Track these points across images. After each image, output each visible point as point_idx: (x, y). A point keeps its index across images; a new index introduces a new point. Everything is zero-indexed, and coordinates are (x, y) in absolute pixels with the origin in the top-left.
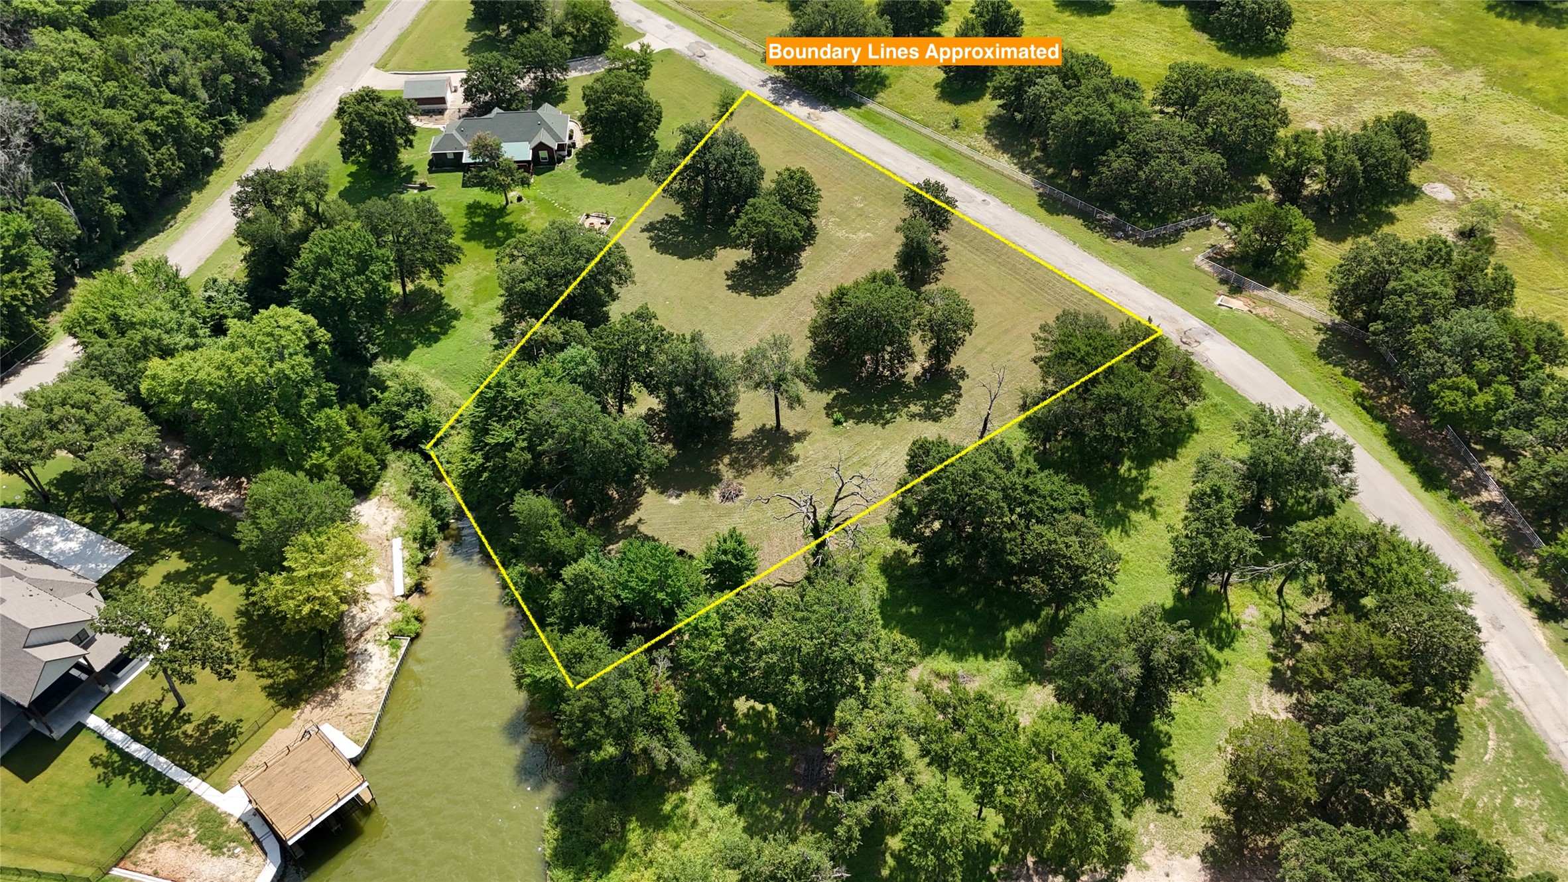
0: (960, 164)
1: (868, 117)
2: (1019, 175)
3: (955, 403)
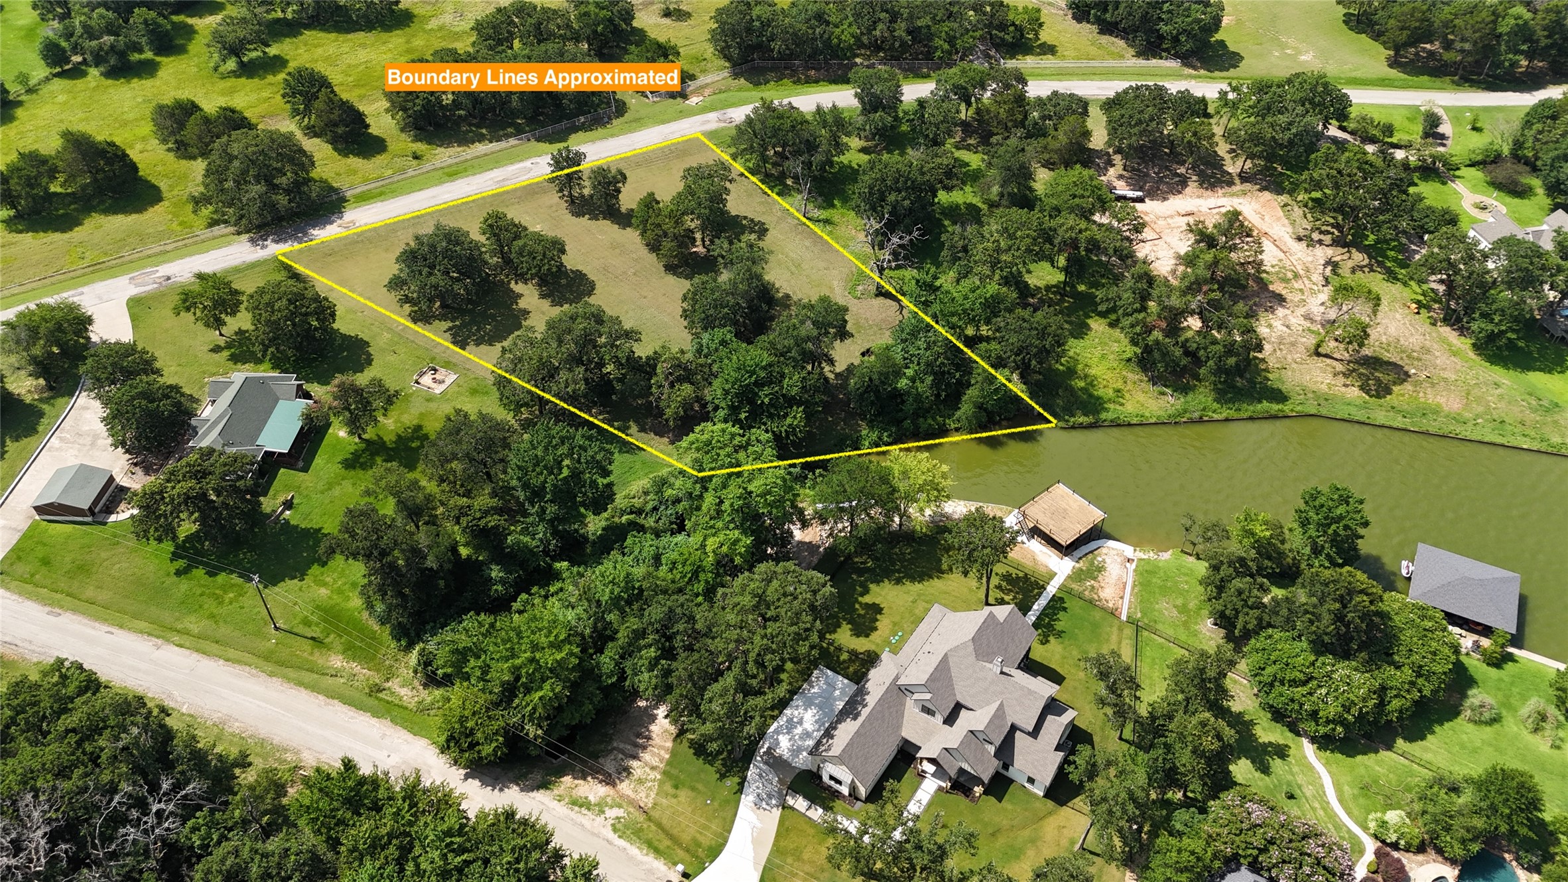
1: (365, 198)
2: (503, 144)
3: (752, 220)
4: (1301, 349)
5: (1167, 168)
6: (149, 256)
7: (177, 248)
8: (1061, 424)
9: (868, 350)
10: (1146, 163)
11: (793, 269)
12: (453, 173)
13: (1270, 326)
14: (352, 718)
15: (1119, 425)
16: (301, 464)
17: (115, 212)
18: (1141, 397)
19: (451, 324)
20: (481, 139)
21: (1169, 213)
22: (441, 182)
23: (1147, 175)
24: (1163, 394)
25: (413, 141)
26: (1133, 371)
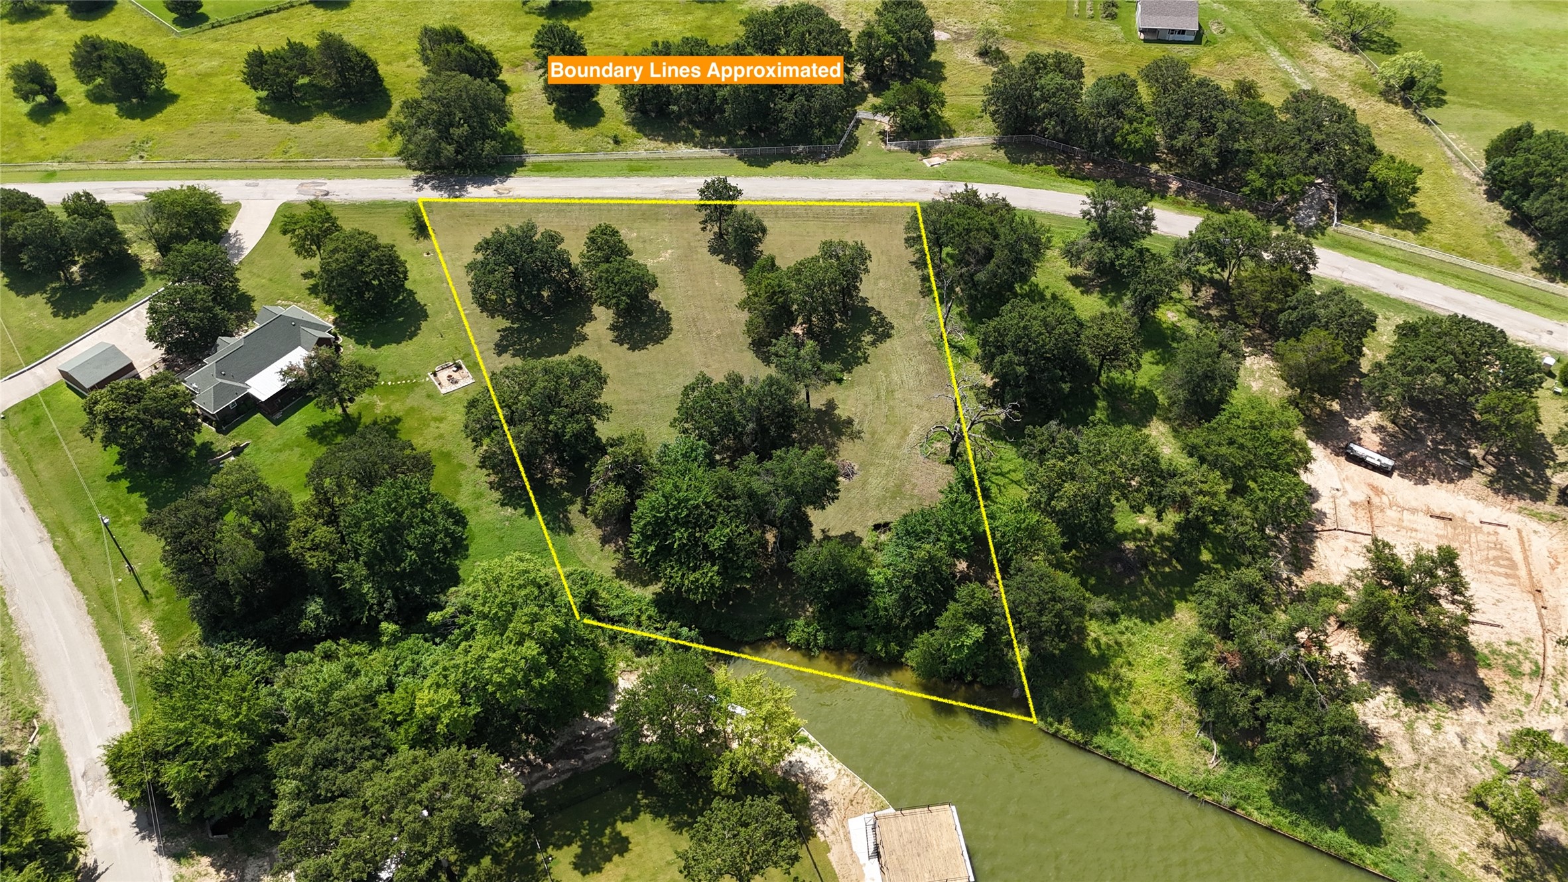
0: (659, 167)
1: (542, 169)
2: (707, 153)
3: (883, 319)
4: (1460, 782)
5: (1459, 442)
6: (333, 168)
7: (359, 167)
8: (1041, 724)
9: (886, 525)
10: (1431, 423)
11: (883, 393)
12: (636, 168)
13: (1437, 728)
14: (107, 691)
15: (1116, 762)
16: (278, 416)
17: (342, 118)
18: (1174, 737)
19: (508, 325)
20: (688, 139)
21: (1414, 504)
22: (619, 174)
23: (1421, 440)
24: (1208, 749)
25: (626, 124)
26: (1186, 701)
